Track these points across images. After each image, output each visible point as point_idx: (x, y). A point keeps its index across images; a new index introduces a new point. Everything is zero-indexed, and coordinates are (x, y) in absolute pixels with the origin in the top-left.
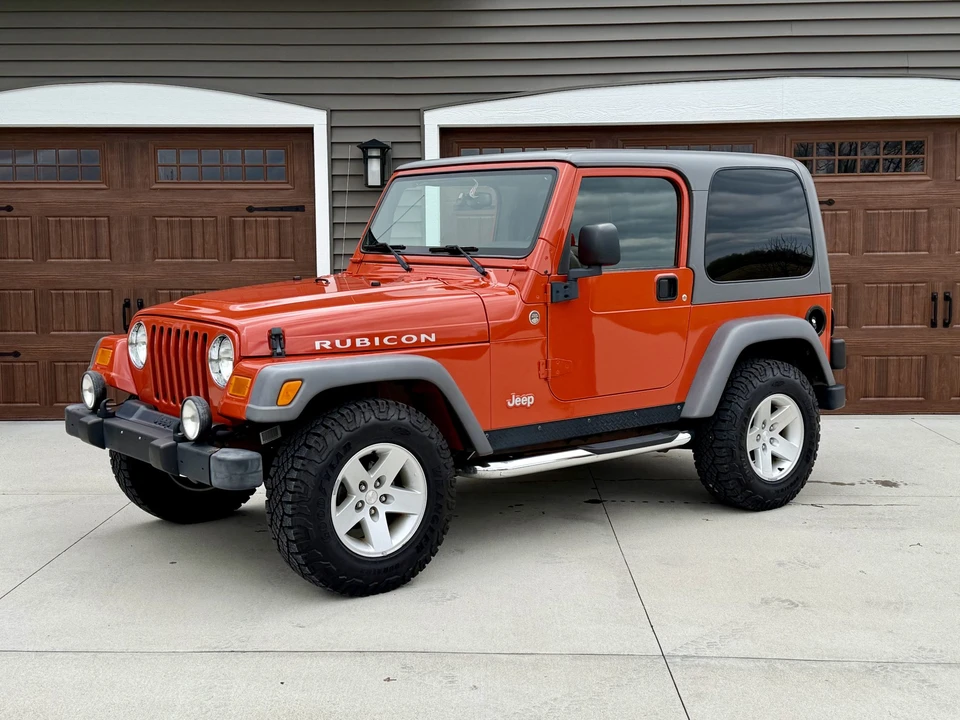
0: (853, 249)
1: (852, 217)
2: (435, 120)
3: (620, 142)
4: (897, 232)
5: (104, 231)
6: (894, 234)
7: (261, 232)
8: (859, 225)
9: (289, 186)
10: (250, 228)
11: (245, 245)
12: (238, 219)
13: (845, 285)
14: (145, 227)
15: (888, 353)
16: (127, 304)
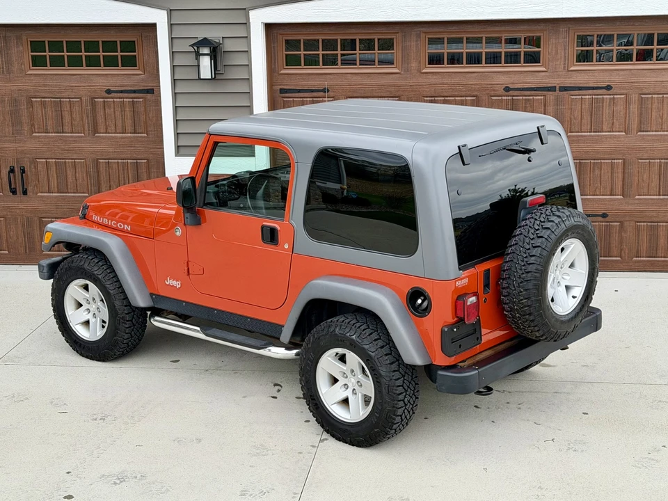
0: (629, 127)
1: (628, 102)
2: (259, 18)
3: (423, 35)
7: (118, 113)
8: (634, 108)
9: (141, 73)
10: (109, 108)
11: (106, 123)
12: (99, 100)
13: (620, 161)
14: (24, 107)
15: (658, 220)
16: (12, 171)
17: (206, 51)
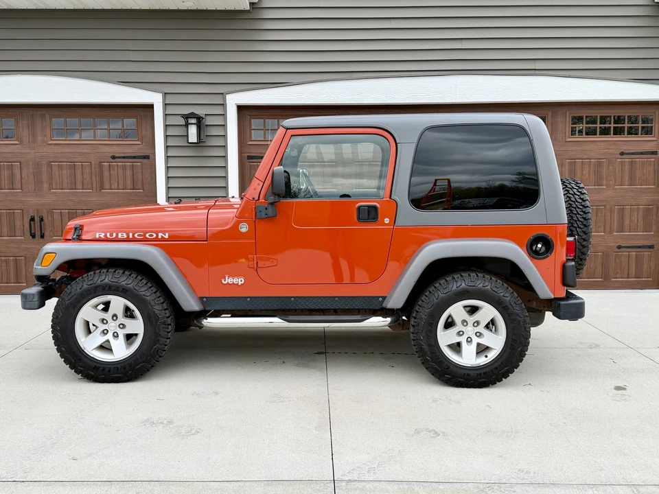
2: (234, 100)
5: (17, 171)
7: (121, 171)
9: (140, 143)
10: (114, 170)
11: (110, 180)
12: (105, 164)
14: (44, 169)
16: (32, 219)
17: (194, 121)
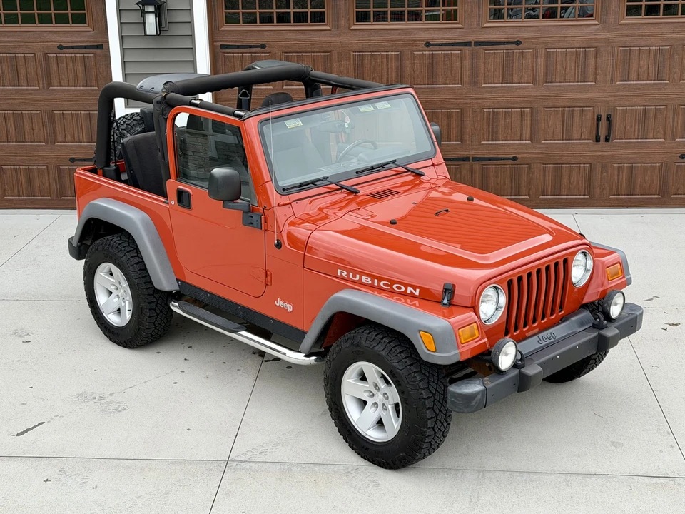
0: (536, 79)
1: (535, 56)
4: (571, 67)
6: (568, 68)
7: (70, 64)
8: (541, 61)
9: (90, 29)
10: (62, 62)
11: (59, 76)
12: (52, 55)
13: (529, 109)
15: (561, 162)
17: (151, 8)
